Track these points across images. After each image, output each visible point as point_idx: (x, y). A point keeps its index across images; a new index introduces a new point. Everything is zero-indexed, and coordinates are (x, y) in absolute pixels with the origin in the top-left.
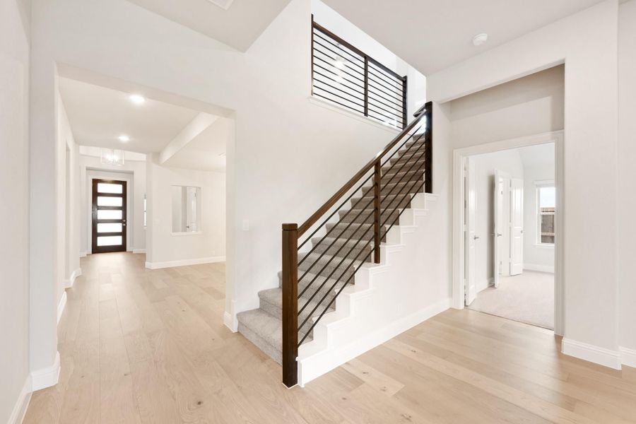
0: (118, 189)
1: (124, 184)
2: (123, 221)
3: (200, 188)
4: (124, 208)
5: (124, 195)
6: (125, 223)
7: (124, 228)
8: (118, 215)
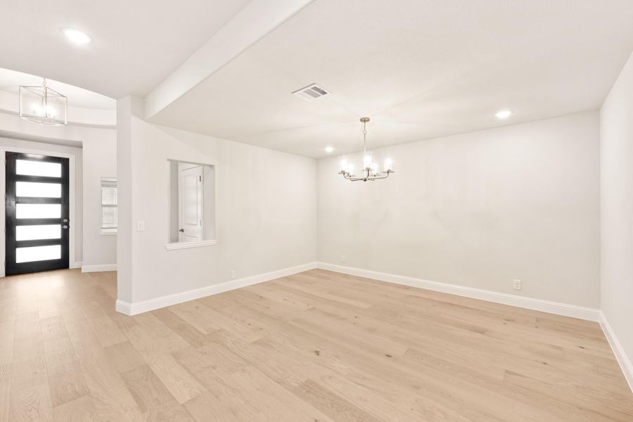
0: (55, 170)
1: (65, 163)
2: (64, 221)
3: (212, 166)
4: (64, 201)
5: (64, 181)
6: (67, 224)
7: (65, 233)
8: (55, 211)
